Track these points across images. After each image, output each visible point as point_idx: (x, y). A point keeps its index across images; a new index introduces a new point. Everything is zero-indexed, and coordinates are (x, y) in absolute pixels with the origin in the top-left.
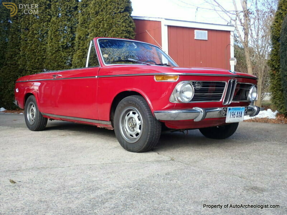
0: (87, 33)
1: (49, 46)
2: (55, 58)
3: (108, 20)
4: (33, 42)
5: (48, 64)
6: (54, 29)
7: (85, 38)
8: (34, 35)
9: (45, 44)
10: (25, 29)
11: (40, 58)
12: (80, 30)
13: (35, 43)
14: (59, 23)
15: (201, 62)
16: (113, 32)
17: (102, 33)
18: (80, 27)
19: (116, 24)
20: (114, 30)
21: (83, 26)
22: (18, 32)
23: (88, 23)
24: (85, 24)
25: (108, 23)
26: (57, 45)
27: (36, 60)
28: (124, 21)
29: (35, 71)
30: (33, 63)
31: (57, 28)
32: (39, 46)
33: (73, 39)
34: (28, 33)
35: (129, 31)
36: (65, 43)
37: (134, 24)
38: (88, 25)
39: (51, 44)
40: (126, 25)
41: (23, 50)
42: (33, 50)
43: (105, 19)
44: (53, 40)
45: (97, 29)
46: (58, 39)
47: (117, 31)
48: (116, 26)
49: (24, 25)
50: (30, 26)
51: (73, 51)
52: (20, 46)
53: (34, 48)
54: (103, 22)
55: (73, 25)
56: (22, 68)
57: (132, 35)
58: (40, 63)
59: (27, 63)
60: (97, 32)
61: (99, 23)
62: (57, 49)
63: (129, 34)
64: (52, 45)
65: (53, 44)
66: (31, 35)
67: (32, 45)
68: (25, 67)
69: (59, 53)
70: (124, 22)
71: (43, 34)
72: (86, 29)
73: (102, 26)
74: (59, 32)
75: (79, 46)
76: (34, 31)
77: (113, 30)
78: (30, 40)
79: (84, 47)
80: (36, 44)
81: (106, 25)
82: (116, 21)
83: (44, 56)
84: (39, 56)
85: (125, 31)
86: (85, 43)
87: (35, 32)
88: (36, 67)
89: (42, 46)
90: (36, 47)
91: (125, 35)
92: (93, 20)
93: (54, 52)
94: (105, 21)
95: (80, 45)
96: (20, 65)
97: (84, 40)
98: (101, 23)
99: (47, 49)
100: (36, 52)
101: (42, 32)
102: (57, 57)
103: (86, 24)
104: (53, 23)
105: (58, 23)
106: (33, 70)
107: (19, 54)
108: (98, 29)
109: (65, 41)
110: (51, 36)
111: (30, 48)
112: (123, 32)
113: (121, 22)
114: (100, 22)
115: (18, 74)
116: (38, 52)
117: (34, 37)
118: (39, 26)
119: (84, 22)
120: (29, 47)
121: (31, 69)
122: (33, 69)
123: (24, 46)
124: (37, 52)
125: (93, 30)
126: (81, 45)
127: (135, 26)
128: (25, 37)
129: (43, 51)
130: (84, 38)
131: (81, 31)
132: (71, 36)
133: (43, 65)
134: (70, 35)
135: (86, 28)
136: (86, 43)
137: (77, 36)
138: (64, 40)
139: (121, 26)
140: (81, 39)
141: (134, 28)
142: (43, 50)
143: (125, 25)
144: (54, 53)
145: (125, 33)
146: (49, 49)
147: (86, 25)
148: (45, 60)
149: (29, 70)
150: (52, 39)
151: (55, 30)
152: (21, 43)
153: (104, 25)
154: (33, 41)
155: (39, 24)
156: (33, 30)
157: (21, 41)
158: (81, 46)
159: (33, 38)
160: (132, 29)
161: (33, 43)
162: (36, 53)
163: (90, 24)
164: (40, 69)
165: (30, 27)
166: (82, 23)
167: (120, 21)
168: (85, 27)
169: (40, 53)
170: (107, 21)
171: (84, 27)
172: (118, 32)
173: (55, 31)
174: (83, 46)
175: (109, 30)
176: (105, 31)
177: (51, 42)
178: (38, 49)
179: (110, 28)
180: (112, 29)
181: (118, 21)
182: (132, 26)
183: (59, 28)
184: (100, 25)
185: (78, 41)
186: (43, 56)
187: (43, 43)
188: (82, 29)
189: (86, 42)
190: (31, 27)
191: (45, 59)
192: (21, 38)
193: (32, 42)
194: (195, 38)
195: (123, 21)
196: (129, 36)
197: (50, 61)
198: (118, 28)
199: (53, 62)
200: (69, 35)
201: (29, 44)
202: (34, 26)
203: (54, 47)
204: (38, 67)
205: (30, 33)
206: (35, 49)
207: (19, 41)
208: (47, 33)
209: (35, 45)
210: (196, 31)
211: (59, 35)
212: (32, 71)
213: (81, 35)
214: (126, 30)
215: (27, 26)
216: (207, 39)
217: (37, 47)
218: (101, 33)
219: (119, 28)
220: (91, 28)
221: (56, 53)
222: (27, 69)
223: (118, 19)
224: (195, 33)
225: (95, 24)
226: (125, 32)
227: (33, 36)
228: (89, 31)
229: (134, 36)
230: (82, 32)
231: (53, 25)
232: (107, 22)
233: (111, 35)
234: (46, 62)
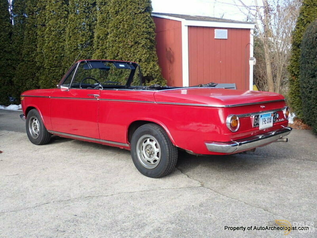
0: (106, 33)
1: (67, 44)
2: (74, 57)
3: (128, 20)
4: (50, 40)
5: (67, 62)
6: (73, 27)
7: (104, 38)
8: (52, 32)
9: (63, 42)
10: (41, 25)
11: (58, 55)
12: (99, 28)
13: (52, 40)
14: (77, 20)
15: (221, 62)
16: (133, 33)
17: (122, 34)
18: (99, 26)
19: (136, 25)
20: (135, 32)
21: (102, 26)
22: (34, 28)
23: (107, 23)
24: (103, 23)
25: (128, 24)
26: (75, 44)
27: (54, 58)
28: (144, 22)
29: (54, 69)
30: (51, 61)
31: (75, 26)
32: (57, 43)
33: (92, 37)
34: (45, 30)
35: (149, 33)
36: (84, 42)
37: (154, 24)
38: (107, 24)
39: (69, 42)
40: (146, 26)
41: (40, 47)
42: (51, 48)
43: (125, 20)
44: (71, 38)
45: (117, 30)
46: (76, 37)
47: (138, 33)
48: (136, 27)
49: (40, 21)
50: (47, 22)
51: (92, 49)
52: (36, 43)
53: (52, 46)
54: (123, 22)
55: (91, 22)
56: (40, 66)
57: (153, 36)
58: (59, 61)
59: (45, 61)
60: (117, 32)
61: (119, 24)
62: (75, 48)
63: (150, 35)
64: (70, 43)
65: (71, 42)
66: (48, 32)
67: (49, 42)
68: (43, 64)
69: (78, 52)
70: (145, 23)
71: (61, 31)
72: (105, 29)
73: (122, 26)
74: (77, 29)
75: (98, 46)
76: (51, 27)
77: (133, 31)
78: (47, 37)
79: (104, 47)
80: (53, 41)
81: (126, 26)
82: (137, 22)
83: (62, 54)
84: (57, 54)
85: (146, 32)
86: (104, 43)
87: (52, 29)
88: (54, 65)
89: (60, 43)
90: (54, 44)
91: (146, 36)
92: (113, 20)
93: (72, 50)
94: (125, 21)
95: (99, 44)
96: (38, 63)
97: (103, 40)
98: (121, 24)
99: (65, 47)
100: (54, 50)
101: (59, 29)
102: (75, 56)
103: (105, 23)
104: (71, 20)
105: (76, 21)
106: (52, 68)
107: (36, 50)
108: (118, 29)
109: (84, 39)
110: (69, 34)
111: (47, 45)
112: (144, 33)
113: (142, 23)
114: (120, 22)
115: (36, 71)
116: (56, 50)
117: (51, 34)
118: (56, 22)
119: (103, 21)
120: (46, 44)
121: (49, 67)
122: (51, 67)
123: (41, 43)
124: (55, 49)
125: (113, 30)
126: (100, 45)
127: (155, 26)
128: (42, 33)
129: (61, 48)
130: (103, 37)
131: (100, 30)
132: (89, 34)
133: (61, 63)
134: (89, 33)
135: (105, 27)
136: (105, 43)
137: (96, 35)
138: (83, 38)
139: (142, 27)
140: (100, 38)
141: (154, 29)
142: (61, 47)
143: (145, 26)
144: (73, 52)
145: (146, 35)
146: (67, 47)
147: (105, 25)
148: (63, 58)
149: (47, 68)
150: (70, 37)
151: (73, 28)
152: (38, 39)
153: (124, 26)
154: (51, 38)
155: (56, 21)
156: (50, 26)
157: (38, 37)
158: (101, 46)
159: (50, 35)
160: (152, 29)
161: (51, 40)
162: (54, 51)
163: (109, 23)
164: (58, 67)
165: (46, 23)
166: (101, 22)
167: (140, 22)
168: (104, 26)
169: (58, 50)
170: (127, 21)
171: (103, 26)
172: (139, 34)
173: (74, 29)
174: (102, 46)
175: (129, 31)
176: (125, 32)
177: (70, 40)
178: (55, 47)
179: (131, 29)
180: (132, 30)
181: (138, 22)
182: (153, 27)
183: (77, 26)
184: (120, 25)
185: (97, 41)
186: (61, 53)
187: (61, 40)
188: (101, 28)
189: (105, 42)
190: (47, 23)
191: (63, 56)
192: (38, 34)
193: (49, 39)
194: (215, 37)
195: (143, 22)
196: (149, 37)
197: (69, 59)
198: (138, 29)
199: (72, 61)
200: (87, 32)
201: (46, 40)
202: (50, 22)
203: (72, 45)
204: (56, 65)
205: (47, 29)
206: (53, 47)
207: (36, 37)
208: (64, 30)
209: (53, 42)
210: (216, 30)
211: (78, 33)
212: (51, 69)
213: (100, 35)
214: (147, 31)
215: (44, 23)
216: (227, 38)
217: (55, 44)
218: (121, 34)
219: (139, 30)
220: (111, 28)
221: (75, 52)
222: (45, 66)
223: (138, 20)
224: (215, 33)
225: (114, 24)
226: (146, 33)
227: (50, 33)
228: (109, 31)
229: (155, 37)
230: (101, 31)
231: (71, 22)
232: (128, 23)
233: (131, 37)
234: (64, 60)
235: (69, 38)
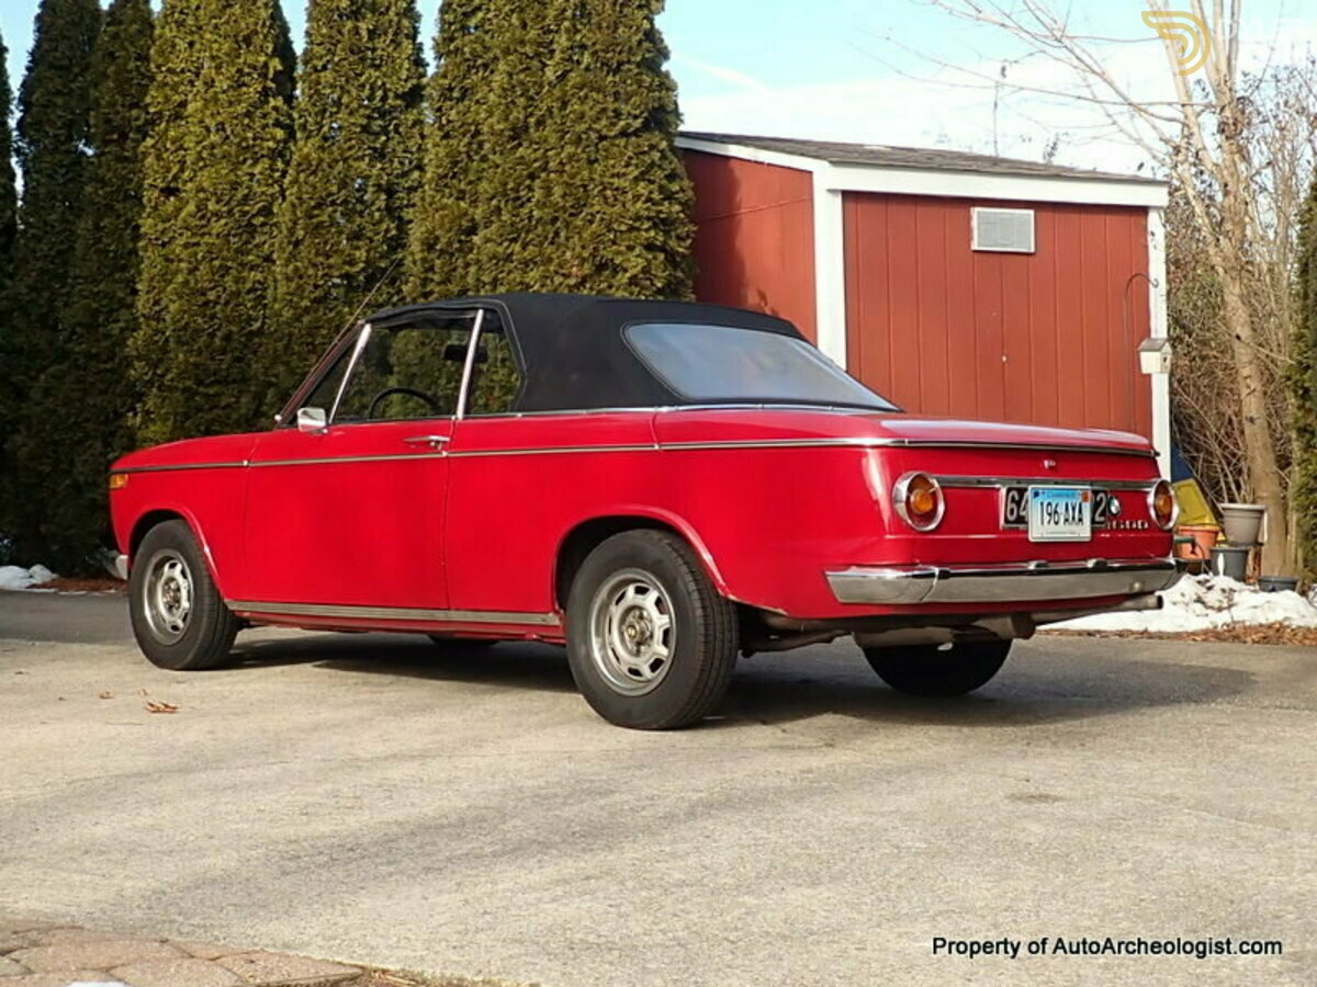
0: (465, 223)
1: (279, 277)
2: (309, 335)
3: (567, 168)
4: (200, 256)
5: (276, 359)
6: (311, 198)
7: (456, 245)
8: (209, 220)
9: (258, 266)
10: (162, 190)
11: (234, 328)
12: (431, 205)
13: (213, 259)
14: (330, 167)
15: (1004, 359)
16: (591, 222)
17: (540, 228)
18: (431, 193)
19: (605, 189)
20: (598, 216)
21: (447, 191)
22: (128, 204)
23: (472, 177)
24: (455, 181)
25: (568, 185)
26: (320, 273)
27: (217, 341)
28: (642, 173)
29: (211, 391)
30: (200, 352)
31: (324, 194)
32: (233, 272)
33: (397, 243)
34: (179, 210)
35: (663, 221)
36: (362, 265)
37: (686, 183)
38: (470, 183)
39: (291, 267)
40: (651, 192)
41: (148, 292)
42: (204, 294)
43: (552, 165)
44: (301, 247)
45: (514, 208)
46: (326, 243)
47: (611, 222)
48: (605, 198)
49: (156, 172)
50: (186, 175)
51: (395, 299)
52: (132, 272)
53: (206, 284)
54: (543, 175)
55: (397, 177)
56: (146, 378)
57: (679, 238)
58: (237, 354)
59: (172, 355)
60: (518, 220)
61: (528, 182)
62: (318, 293)
63: (667, 233)
64: (296, 269)
65: (299, 264)
66: (194, 222)
67: (196, 269)
68: (159, 372)
69: (331, 310)
70: (644, 180)
71: (254, 216)
72: (462, 204)
73: (538, 194)
74: (330, 209)
75: (425, 282)
76: (208, 200)
77: (592, 215)
78: (186, 246)
79: (454, 288)
80: (217, 263)
81: (558, 191)
82: (608, 174)
83: (256, 320)
84: (231, 323)
85: (649, 218)
86: (455, 269)
87: (211, 206)
88: (215, 374)
89: (244, 274)
90: (216, 278)
91: (647, 239)
92: (497, 166)
93: (305, 303)
94: (556, 172)
95: (430, 275)
96: (137, 364)
97: (452, 255)
98: (537, 181)
99: (270, 292)
100: (216, 303)
101: (247, 208)
102: (318, 328)
103: (460, 181)
104: (304, 167)
105: (328, 170)
106: (201, 389)
107: (132, 305)
108: (522, 205)
109: (361, 254)
110: (292, 232)
111: (186, 282)
112: (637, 224)
113: (631, 177)
114: (532, 177)
115: (124, 404)
116: (227, 303)
117: (205, 230)
118: (232, 177)
119: (454, 168)
120: (180, 278)
121: (188, 383)
122: (200, 383)
123: (155, 271)
124: (222, 301)
125: (498, 209)
126: (436, 278)
127: (690, 193)
128: (160, 227)
129: (251, 296)
130: (450, 244)
131: (437, 211)
132: (387, 231)
133: (249, 366)
134: (384, 226)
135: (463, 199)
136: (460, 270)
137: (416, 233)
138: (358, 248)
139: (630, 196)
140: (438, 247)
141: (685, 205)
142: (249, 292)
143: (646, 192)
144: (307, 310)
145: (647, 230)
146: (282, 289)
147: (463, 186)
148: (257, 340)
149: (181, 386)
150: (297, 244)
151: (313, 203)
152: (141, 253)
153: (548, 191)
154: (203, 248)
155: (232, 171)
156: (202, 195)
157: (141, 244)
158: (439, 284)
159: (203, 235)
160: (677, 208)
161: (204, 258)
162: (218, 307)
163: (479, 179)
164: (234, 381)
165: (185, 182)
166: (446, 176)
167: (624, 174)
168: (455, 195)
169: (237, 305)
170: (563, 171)
171: (451, 195)
172: (615, 226)
173: (314, 208)
174: (446, 281)
175: (571, 215)
176: (555, 219)
177: (293, 257)
178: (225, 289)
179: (579, 206)
180: (586, 210)
181: (613, 176)
182: (681, 195)
183: (330, 195)
184: (530, 189)
185: (424, 260)
186: (250, 320)
187: (251, 258)
188: (445, 200)
189: (460, 262)
190: (191, 180)
191: (260, 332)
192: (142, 230)
193: (196, 254)
194: (975, 246)
195: (636, 173)
196: (665, 242)
197: (287, 347)
198: (613, 206)
199: (299, 353)
200: (380, 221)
201: (180, 260)
202: (205, 178)
203: (305, 279)
204: (224, 374)
205: (191, 207)
206: (212, 289)
207: (131, 245)
208: (267, 211)
209: (212, 267)
210: (976, 211)
211: (331, 225)
212: (197, 393)
213: (438, 233)
214: (653, 214)
215: (175, 178)
216: (1032, 250)
217: (223, 276)
218: (536, 228)
219: (618, 208)
220: (491, 199)
221: (316, 311)
222: (172, 380)
223: (613, 166)
224: (974, 223)
225: (506, 184)
226: (646, 225)
227: (203, 226)
228: (478, 213)
229: (689, 242)
230: (442, 217)
231: (302, 176)
232: (565, 178)
233: (580, 238)
234: (262, 349)
235: (291, 247)
